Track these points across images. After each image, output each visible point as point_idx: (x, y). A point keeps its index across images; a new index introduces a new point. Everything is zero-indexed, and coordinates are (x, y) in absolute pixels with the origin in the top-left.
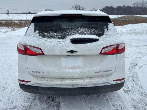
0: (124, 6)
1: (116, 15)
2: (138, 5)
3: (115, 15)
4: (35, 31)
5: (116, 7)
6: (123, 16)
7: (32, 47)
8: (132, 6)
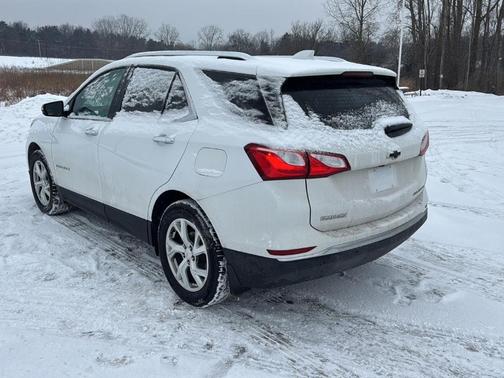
0: (65, 27)
1: (43, 56)
2: (110, 26)
3: (39, 56)
4: (307, 114)
5: (39, 29)
6: (71, 60)
7: (327, 154)
8: (92, 30)
